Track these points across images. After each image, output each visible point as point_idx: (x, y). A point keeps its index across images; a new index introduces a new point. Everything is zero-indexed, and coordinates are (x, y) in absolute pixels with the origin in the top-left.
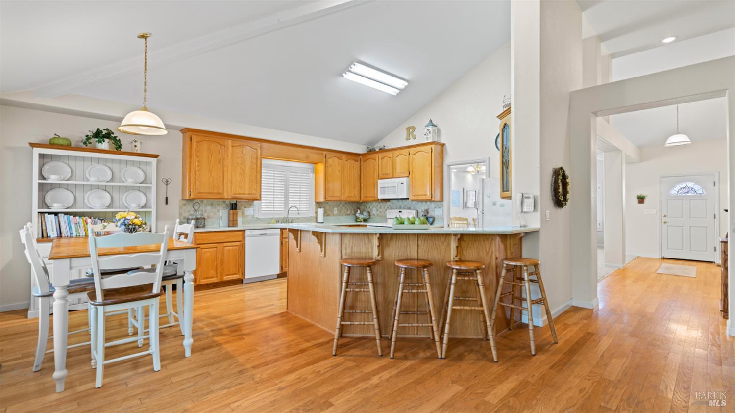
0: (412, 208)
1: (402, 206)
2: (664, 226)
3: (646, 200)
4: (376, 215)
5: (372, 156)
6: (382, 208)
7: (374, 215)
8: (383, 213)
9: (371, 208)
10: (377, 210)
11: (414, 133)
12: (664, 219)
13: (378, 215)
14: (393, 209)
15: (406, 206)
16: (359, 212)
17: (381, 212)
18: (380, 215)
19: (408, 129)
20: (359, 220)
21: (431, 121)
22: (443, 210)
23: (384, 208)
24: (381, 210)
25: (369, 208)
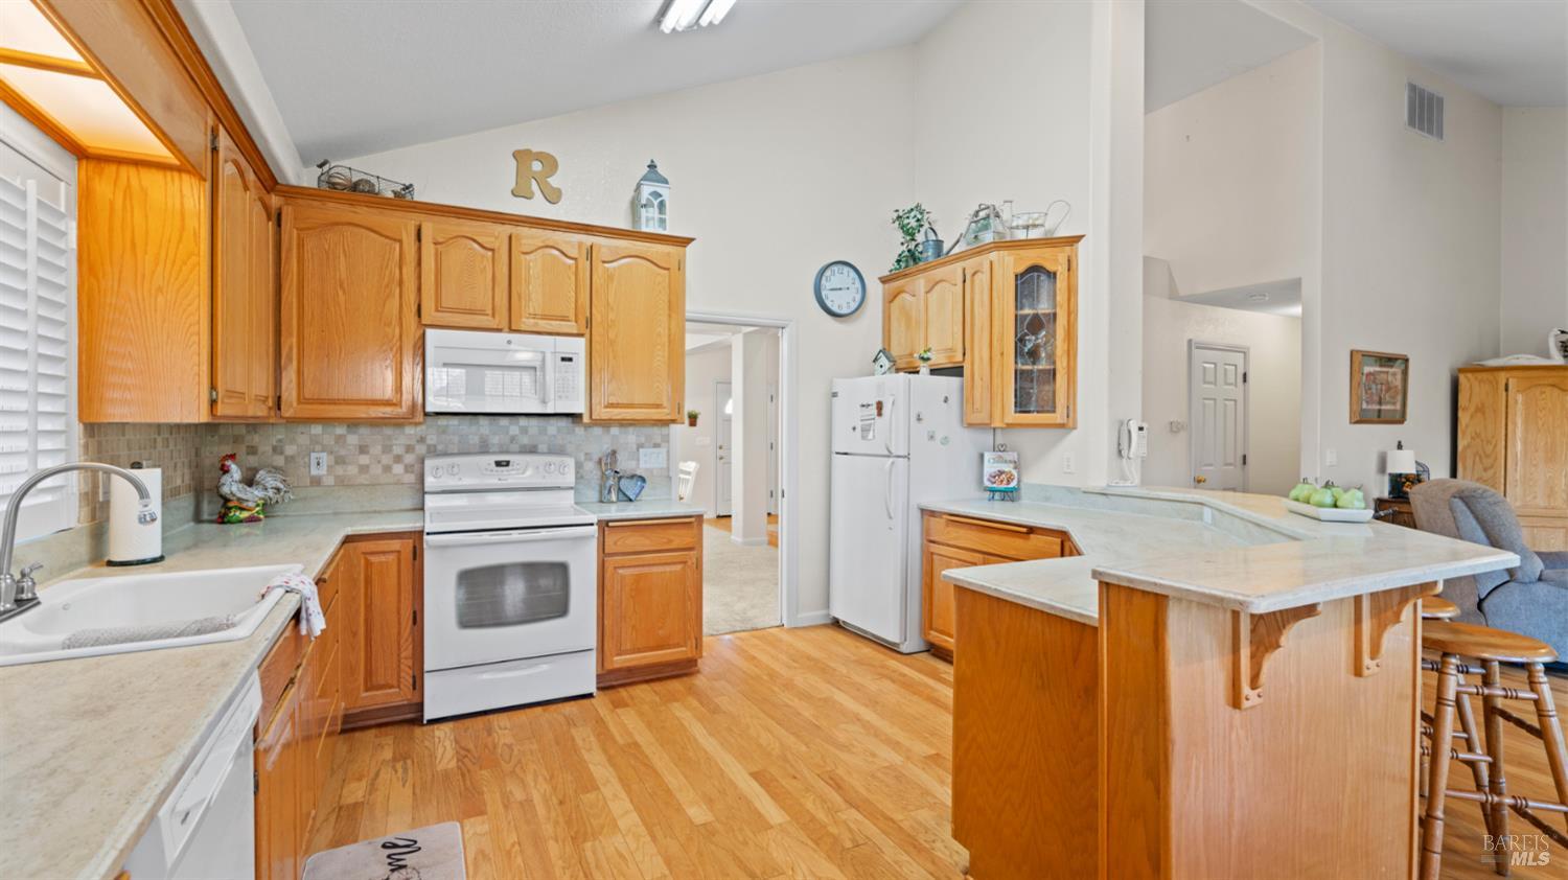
0: (542, 447)
1: (495, 440)
2: (720, 463)
3: (699, 421)
4: (329, 481)
5: (364, 214)
6: (376, 450)
7: (316, 482)
8: (377, 470)
9: (290, 450)
10: (340, 461)
11: (554, 181)
12: (720, 453)
13: (343, 483)
14: (445, 454)
15: (513, 439)
16: (236, 473)
17: (364, 469)
18: (363, 479)
19: (521, 156)
20: (245, 514)
21: (652, 166)
22: (668, 452)
23: (387, 449)
24: (364, 460)
25: (277, 450)
